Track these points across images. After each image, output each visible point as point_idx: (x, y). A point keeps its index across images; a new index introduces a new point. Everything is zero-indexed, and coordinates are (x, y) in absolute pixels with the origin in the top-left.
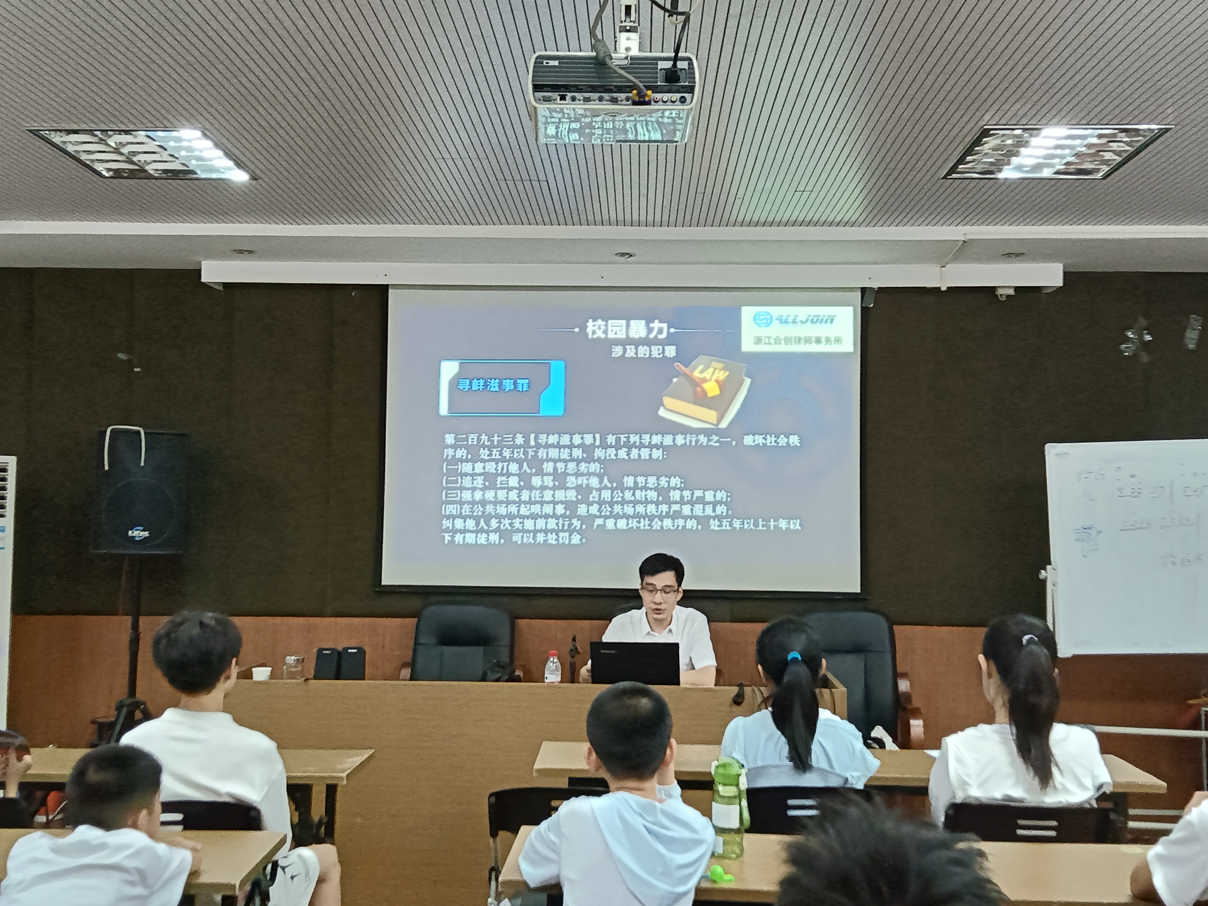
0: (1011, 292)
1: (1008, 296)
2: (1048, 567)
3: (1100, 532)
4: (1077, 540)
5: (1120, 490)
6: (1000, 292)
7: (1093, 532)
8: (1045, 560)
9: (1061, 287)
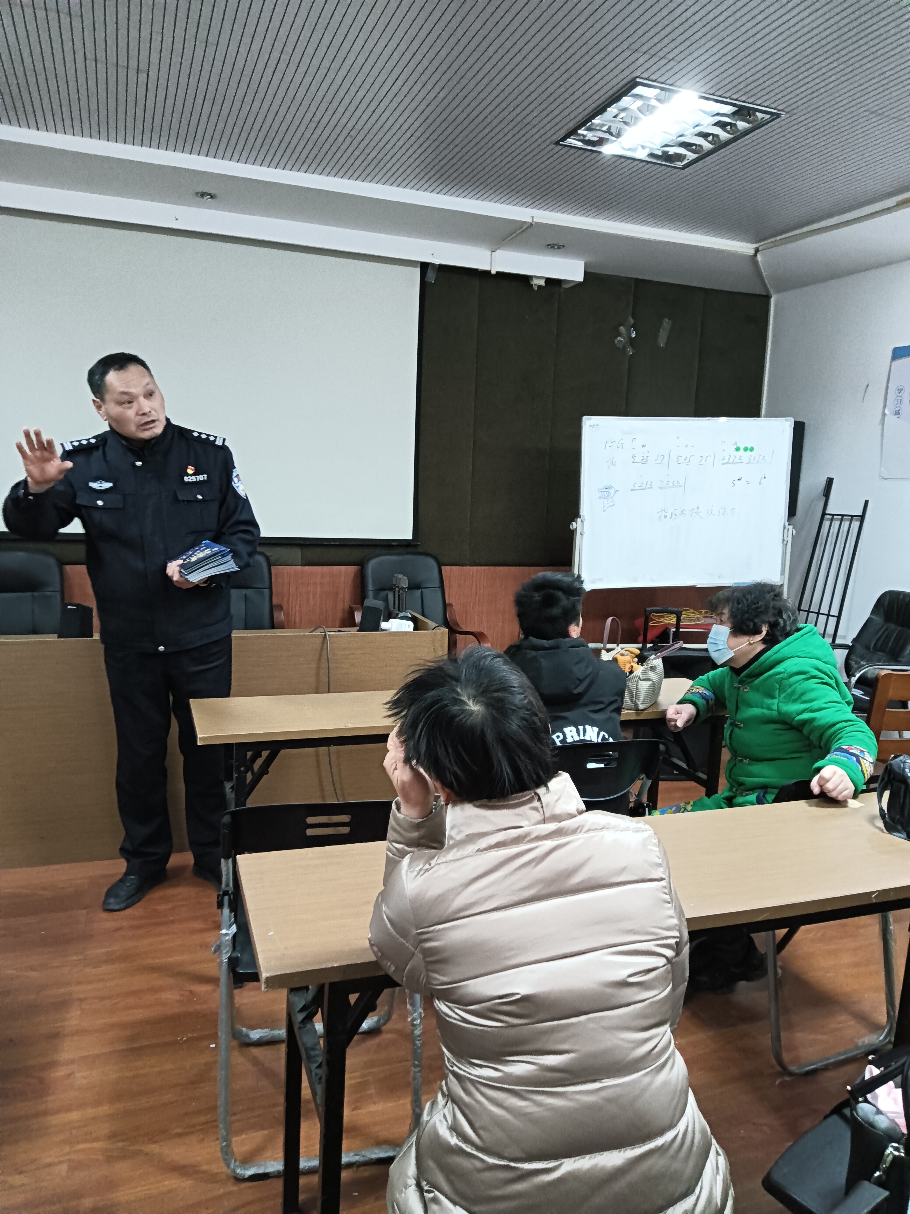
0: (542, 283)
1: (539, 287)
2: (579, 520)
3: (616, 491)
4: (600, 498)
5: (633, 457)
6: (536, 282)
7: (612, 491)
8: (575, 514)
9: (579, 284)
